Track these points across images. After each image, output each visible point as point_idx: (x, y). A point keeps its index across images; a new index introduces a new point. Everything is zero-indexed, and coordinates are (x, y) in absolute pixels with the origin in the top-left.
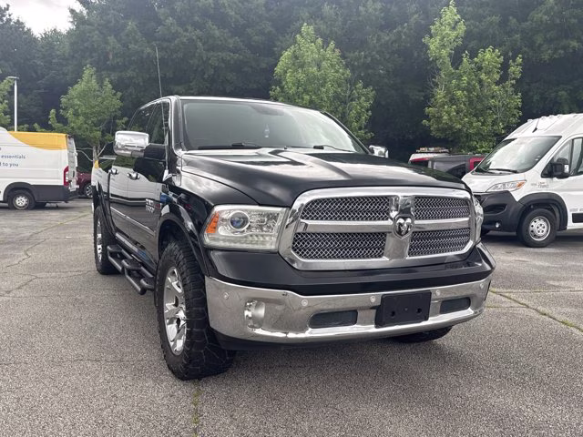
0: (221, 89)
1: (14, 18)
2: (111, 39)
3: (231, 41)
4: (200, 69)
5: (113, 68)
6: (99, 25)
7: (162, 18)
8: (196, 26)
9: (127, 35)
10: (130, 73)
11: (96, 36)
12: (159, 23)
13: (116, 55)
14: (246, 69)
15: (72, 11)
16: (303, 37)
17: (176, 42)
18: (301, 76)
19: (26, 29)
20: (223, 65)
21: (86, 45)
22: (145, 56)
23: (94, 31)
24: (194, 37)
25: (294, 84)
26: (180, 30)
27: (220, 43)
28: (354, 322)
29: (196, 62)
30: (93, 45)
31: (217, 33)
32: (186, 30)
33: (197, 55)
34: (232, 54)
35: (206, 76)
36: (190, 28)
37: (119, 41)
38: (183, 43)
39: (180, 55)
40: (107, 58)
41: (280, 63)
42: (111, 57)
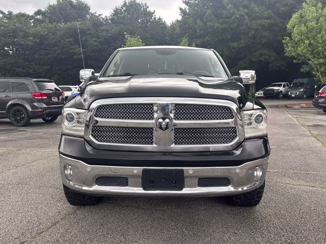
0: (260, 42)
1: (157, 17)
2: (198, 21)
3: (266, 13)
4: (246, 32)
5: (199, 37)
6: (193, 14)
7: (225, 5)
8: (245, 7)
9: (207, 18)
10: (207, 38)
11: (191, 21)
12: (224, 8)
13: (200, 30)
14: (275, 28)
15: (181, 9)
16: (307, 4)
17: (233, 18)
18: (303, 28)
19: (163, 22)
20: (260, 27)
21: (186, 26)
22: (215, 28)
23: (190, 18)
24: (243, 14)
25: (298, 34)
26: (235, 10)
27: (259, 15)
28: (126, 184)
29: (244, 27)
30: (189, 26)
31: (257, 9)
32: (239, 11)
33: (244, 24)
34: (266, 20)
35: (250, 35)
36: (241, 9)
37: (202, 22)
38: (237, 18)
39: (235, 25)
40: (196, 32)
41: (290, 22)
42: (198, 31)
